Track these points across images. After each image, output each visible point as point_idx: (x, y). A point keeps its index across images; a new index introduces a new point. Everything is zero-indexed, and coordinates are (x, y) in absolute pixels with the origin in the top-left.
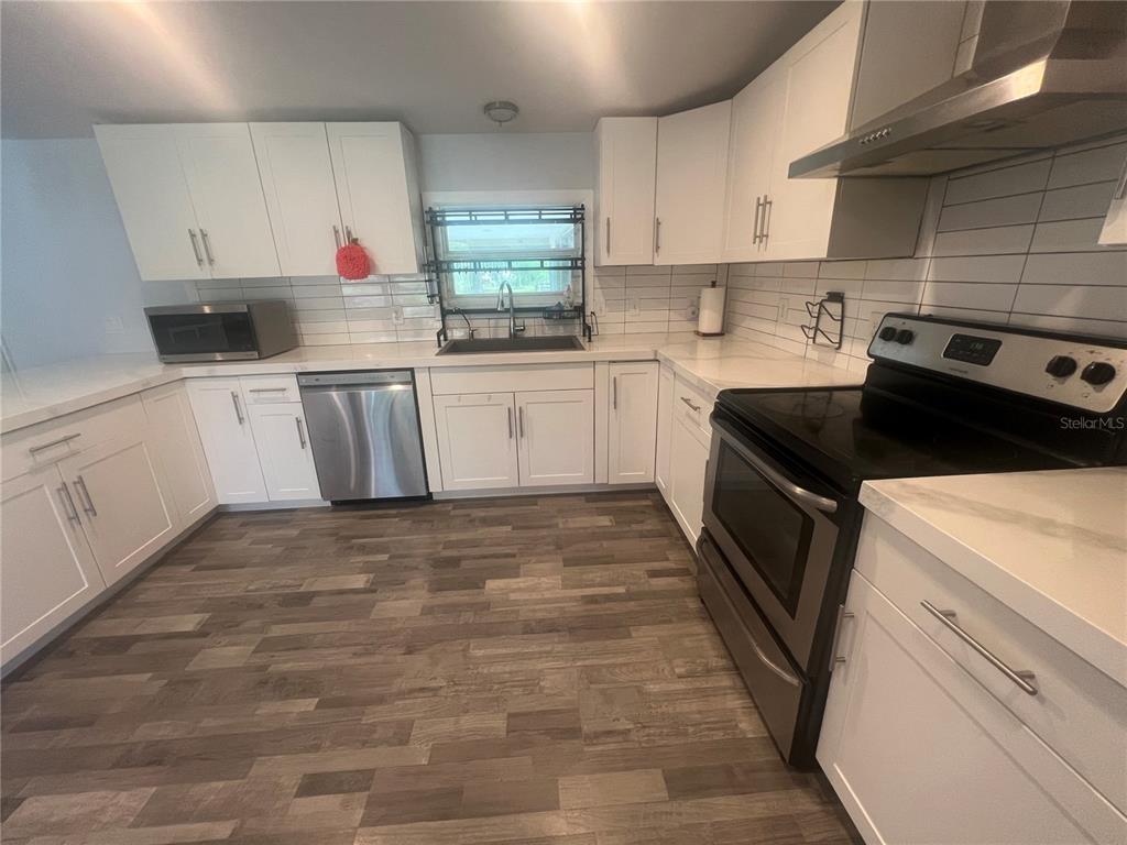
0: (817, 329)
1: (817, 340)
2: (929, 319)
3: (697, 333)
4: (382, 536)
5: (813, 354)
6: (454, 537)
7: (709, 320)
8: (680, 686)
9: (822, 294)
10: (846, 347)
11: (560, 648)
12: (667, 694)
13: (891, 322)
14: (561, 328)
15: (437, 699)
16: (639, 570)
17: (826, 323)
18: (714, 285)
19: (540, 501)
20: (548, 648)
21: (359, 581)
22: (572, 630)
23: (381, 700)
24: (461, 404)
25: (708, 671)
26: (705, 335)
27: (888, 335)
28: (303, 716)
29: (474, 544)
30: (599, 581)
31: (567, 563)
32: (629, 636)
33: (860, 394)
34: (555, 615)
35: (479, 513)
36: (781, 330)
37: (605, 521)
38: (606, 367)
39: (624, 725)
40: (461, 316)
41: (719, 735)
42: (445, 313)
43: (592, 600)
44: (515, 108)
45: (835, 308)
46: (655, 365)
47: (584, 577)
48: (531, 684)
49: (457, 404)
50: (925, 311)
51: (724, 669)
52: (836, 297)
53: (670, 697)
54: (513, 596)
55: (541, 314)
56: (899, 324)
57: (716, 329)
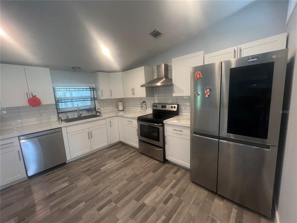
0: (142, 107)
1: (143, 108)
2: (158, 104)
3: (119, 111)
4: (60, 175)
5: (142, 110)
6: (82, 166)
7: (121, 108)
8: (146, 163)
9: (142, 102)
10: (147, 109)
11: (125, 169)
12: (145, 165)
13: (154, 105)
14: (90, 113)
15: (111, 186)
16: (128, 154)
17: (144, 105)
18: (120, 101)
19: (97, 153)
20: (123, 170)
21: (66, 184)
22: (125, 166)
23: (99, 193)
24: (76, 134)
25: (148, 160)
26: (121, 111)
27: (154, 106)
28: (84, 205)
29: (90, 165)
30: (122, 159)
31: (114, 159)
32: (134, 162)
33: (152, 115)
34: (120, 166)
35: (84, 160)
36: (135, 108)
37: (115, 150)
38: (108, 119)
39: (143, 171)
40: (65, 113)
41: (154, 165)
42: (58, 113)
43: (124, 161)
44: (80, 68)
45: (145, 103)
46: (117, 117)
47: (119, 159)
48: (125, 175)
49: (74, 134)
50: (157, 103)
51: (150, 159)
52: (144, 102)
53: (146, 165)
54: (109, 168)
55: (86, 110)
56: (155, 105)
57: (123, 109)
